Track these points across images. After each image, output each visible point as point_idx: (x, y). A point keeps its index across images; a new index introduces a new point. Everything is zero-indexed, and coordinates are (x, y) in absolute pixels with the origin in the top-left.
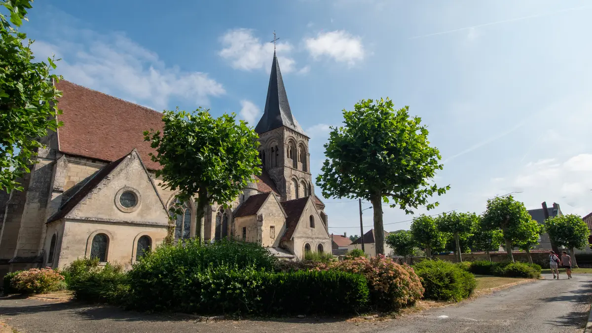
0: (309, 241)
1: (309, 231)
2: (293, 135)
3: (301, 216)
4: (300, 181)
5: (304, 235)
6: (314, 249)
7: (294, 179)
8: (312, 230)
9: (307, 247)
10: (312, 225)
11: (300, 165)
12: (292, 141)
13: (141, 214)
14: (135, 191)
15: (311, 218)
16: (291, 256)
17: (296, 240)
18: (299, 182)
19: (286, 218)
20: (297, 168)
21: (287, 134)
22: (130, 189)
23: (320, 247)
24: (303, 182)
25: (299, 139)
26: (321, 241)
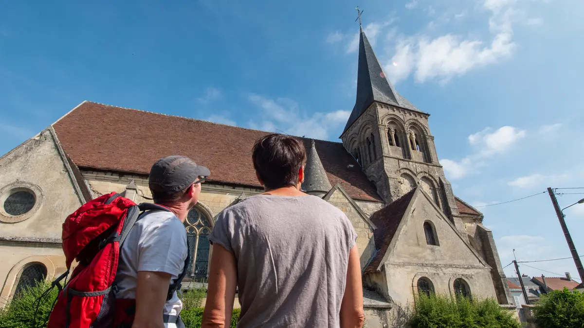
0: (427, 272)
1: (427, 252)
2: (396, 113)
3: (401, 224)
4: (419, 176)
5: (415, 260)
6: (443, 289)
7: (405, 175)
8: (432, 250)
9: (425, 285)
10: (432, 239)
11: (417, 155)
12: (394, 121)
13: (36, 227)
14: (32, 188)
15: (429, 227)
16: (382, 304)
17: (390, 271)
18: (418, 179)
19: (373, 231)
20: (410, 158)
21: (382, 112)
22: (23, 186)
23: (461, 286)
24: (425, 178)
25: (408, 118)
26: (460, 272)
